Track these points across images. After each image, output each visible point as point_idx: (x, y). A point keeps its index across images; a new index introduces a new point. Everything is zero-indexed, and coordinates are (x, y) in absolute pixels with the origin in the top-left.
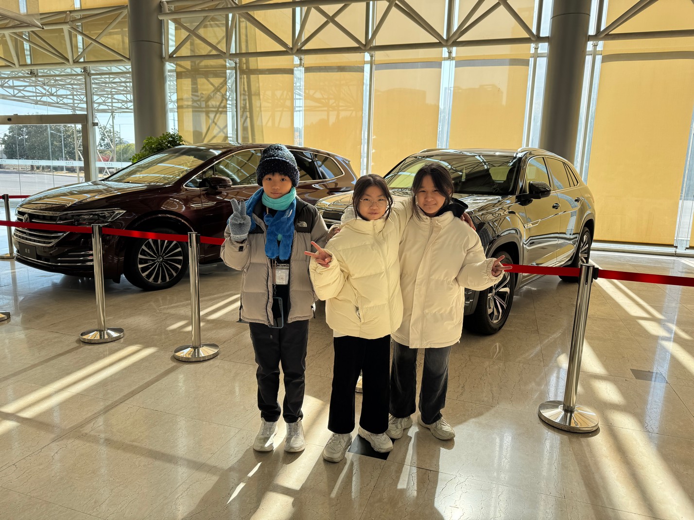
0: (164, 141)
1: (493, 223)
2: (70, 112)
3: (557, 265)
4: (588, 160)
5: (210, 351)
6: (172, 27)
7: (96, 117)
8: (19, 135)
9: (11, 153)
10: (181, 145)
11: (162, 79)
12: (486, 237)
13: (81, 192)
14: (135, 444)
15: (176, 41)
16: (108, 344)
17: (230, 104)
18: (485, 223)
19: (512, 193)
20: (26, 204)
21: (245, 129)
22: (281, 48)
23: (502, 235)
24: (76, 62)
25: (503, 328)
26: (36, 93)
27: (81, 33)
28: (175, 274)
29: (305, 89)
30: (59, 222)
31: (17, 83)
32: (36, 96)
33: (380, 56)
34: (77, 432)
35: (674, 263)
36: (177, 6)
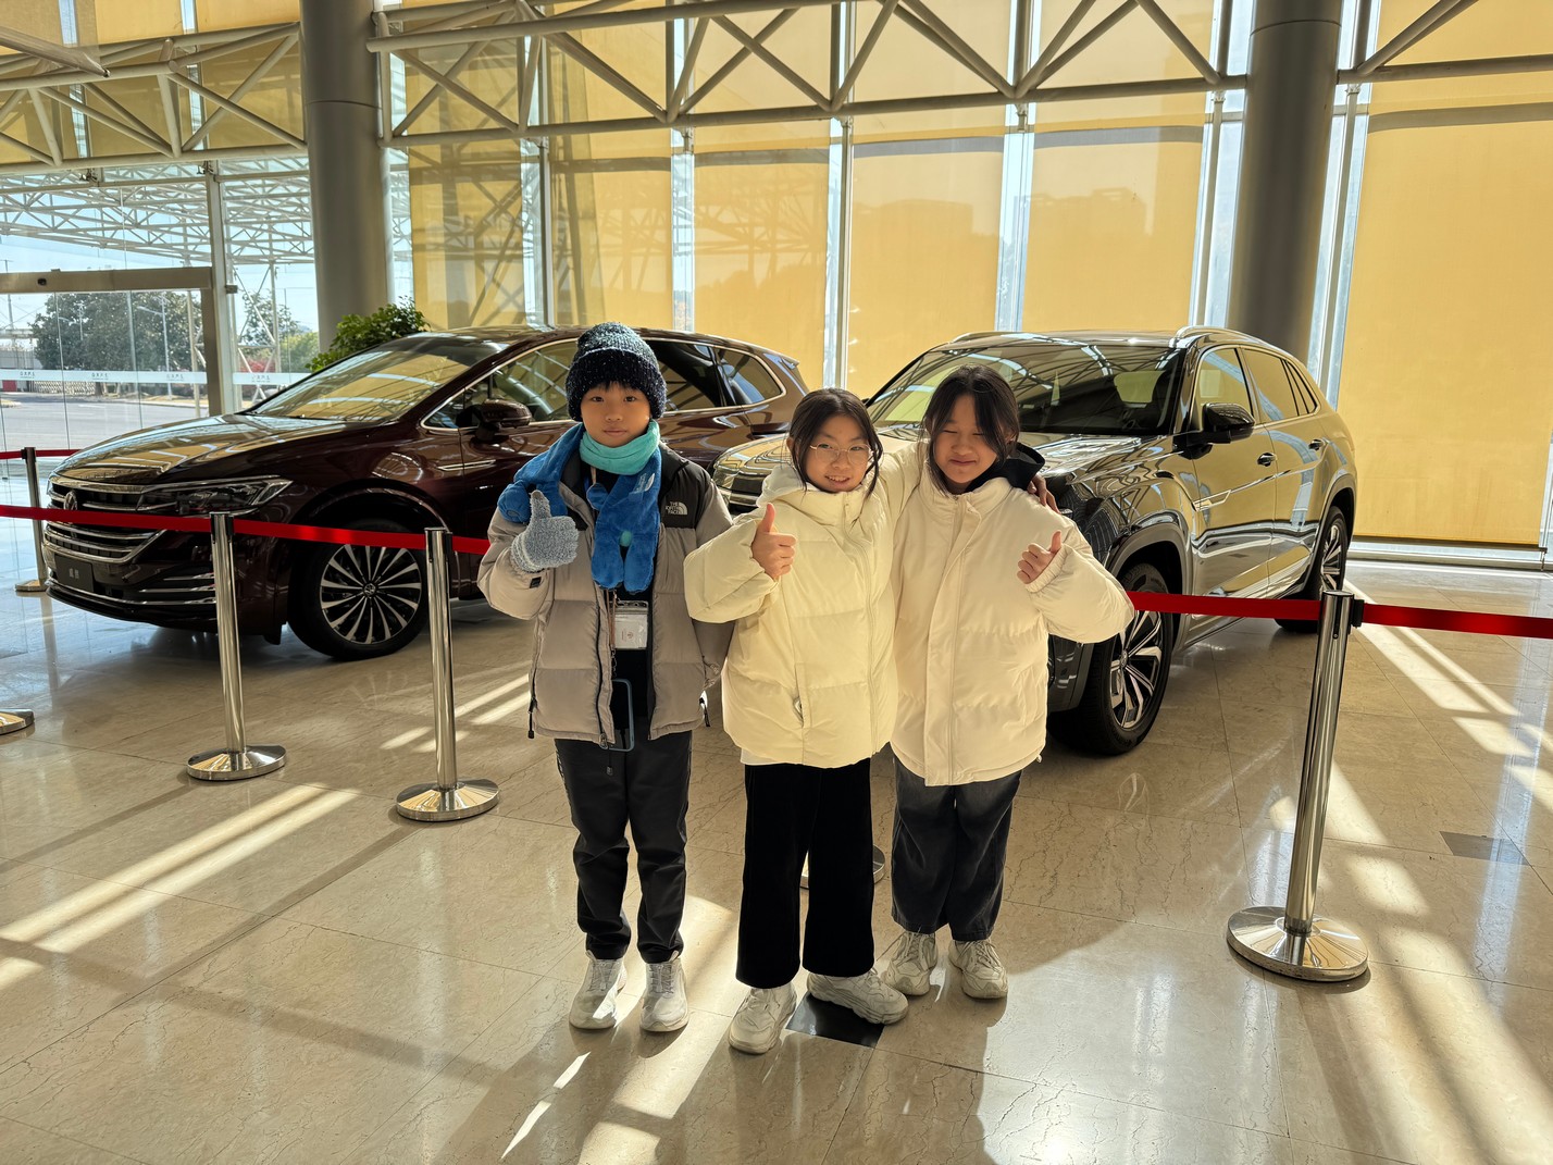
0: (384, 325)
1: (1122, 499)
2: (177, 264)
3: (1268, 595)
4: (1340, 356)
5: (478, 797)
6: (397, 68)
7: (235, 274)
8: (70, 316)
9: (49, 356)
10: (421, 332)
11: (378, 186)
12: (1105, 531)
13: (198, 441)
14: (301, 1012)
15: (407, 101)
16: (250, 782)
17: (528, 241)
18: (1101, 500)
19: (1166, 430)
20: (73, 468)
21: (563, 297)
22: (642, 112)
23: (1144, 525)
24: (187, 151)
25: (1147, 739)
26: (102, 221)
27: (199, 87)
28: (404, 623)
29: (696, 204)
30: (143, 509)
31: (59, 200)
32: (103, 229)
33: (864, 125)
34: (171, 986)
35: (1539, 587)
36: (410, 22)
